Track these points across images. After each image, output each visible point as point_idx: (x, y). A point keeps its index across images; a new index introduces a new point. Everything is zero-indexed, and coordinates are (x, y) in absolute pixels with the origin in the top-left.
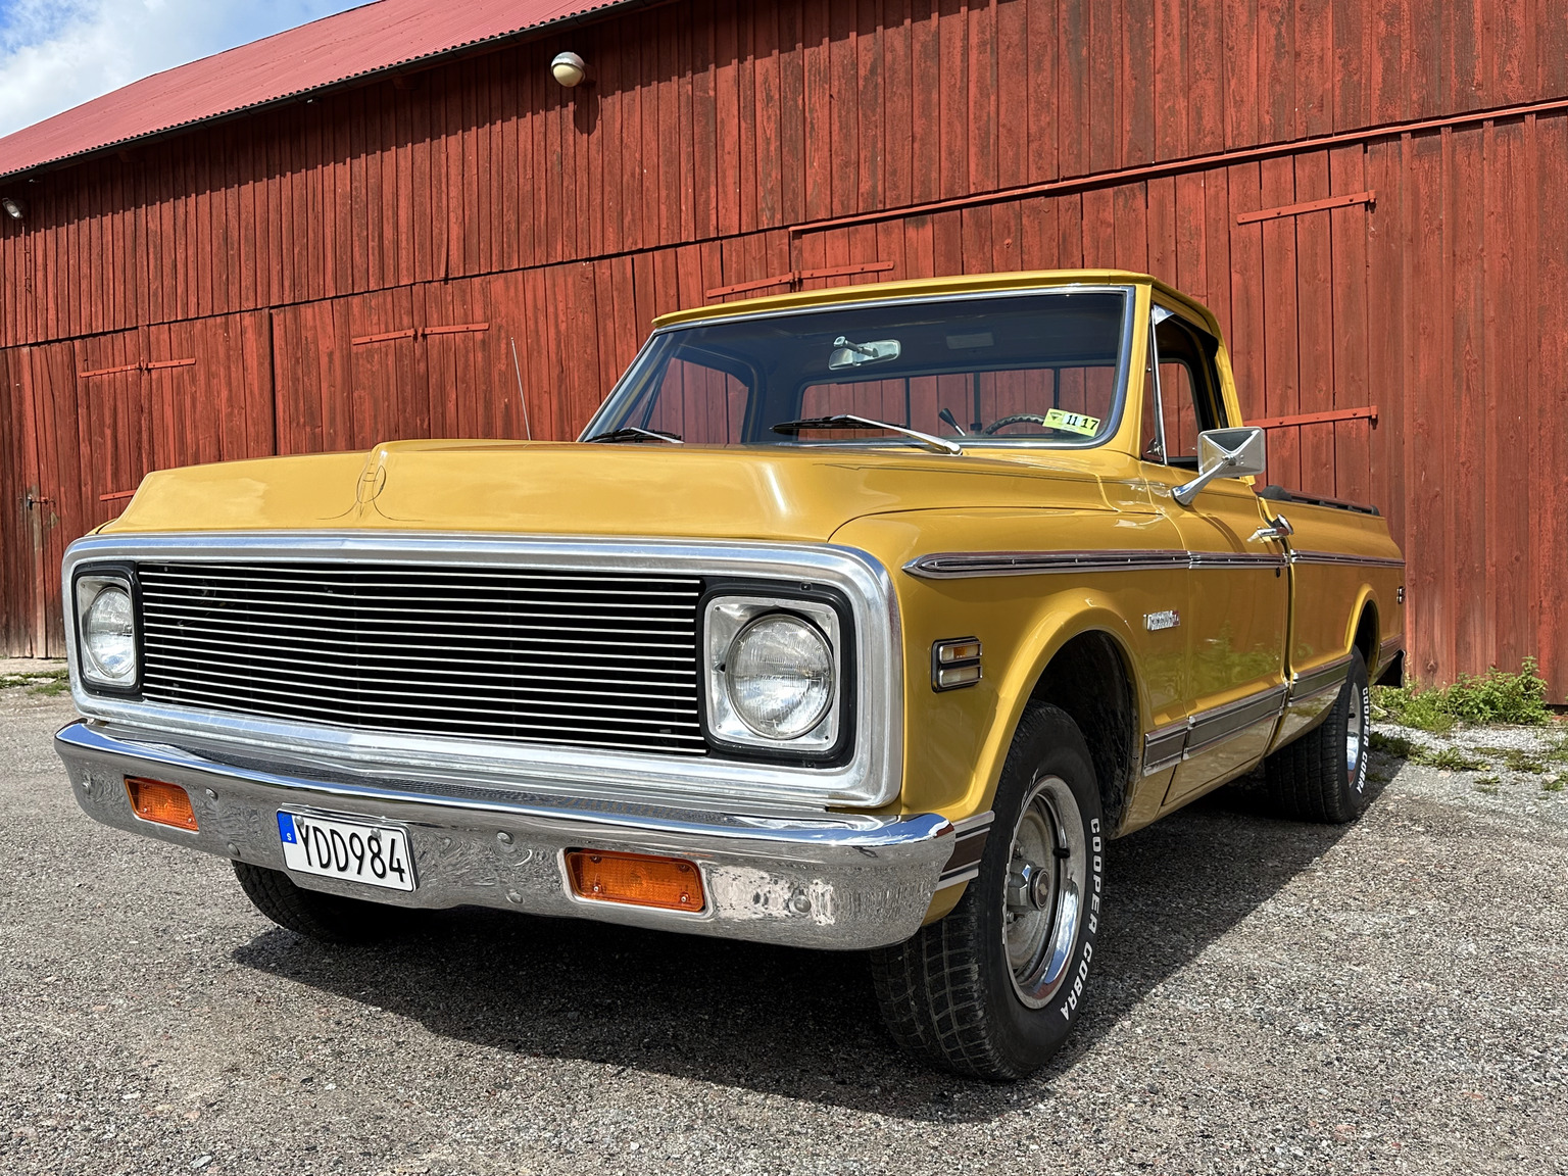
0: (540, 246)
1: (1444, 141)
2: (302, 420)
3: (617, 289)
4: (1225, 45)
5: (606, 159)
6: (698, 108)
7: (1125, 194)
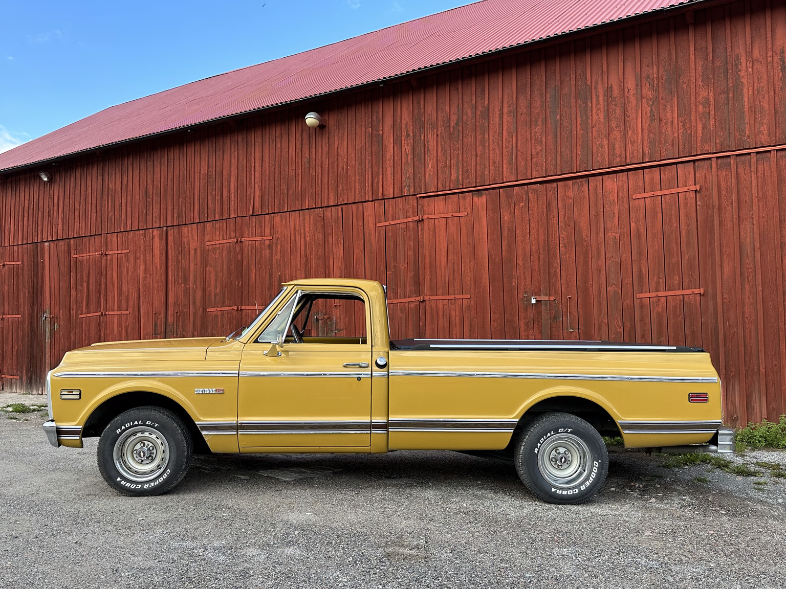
0: (298, 201)
1: (732, 162)
2: (180, 281)
3: (334, 222)
4: (626, 115)
5: (330, 161)
6: (375, 139)
7: (578, 184)
